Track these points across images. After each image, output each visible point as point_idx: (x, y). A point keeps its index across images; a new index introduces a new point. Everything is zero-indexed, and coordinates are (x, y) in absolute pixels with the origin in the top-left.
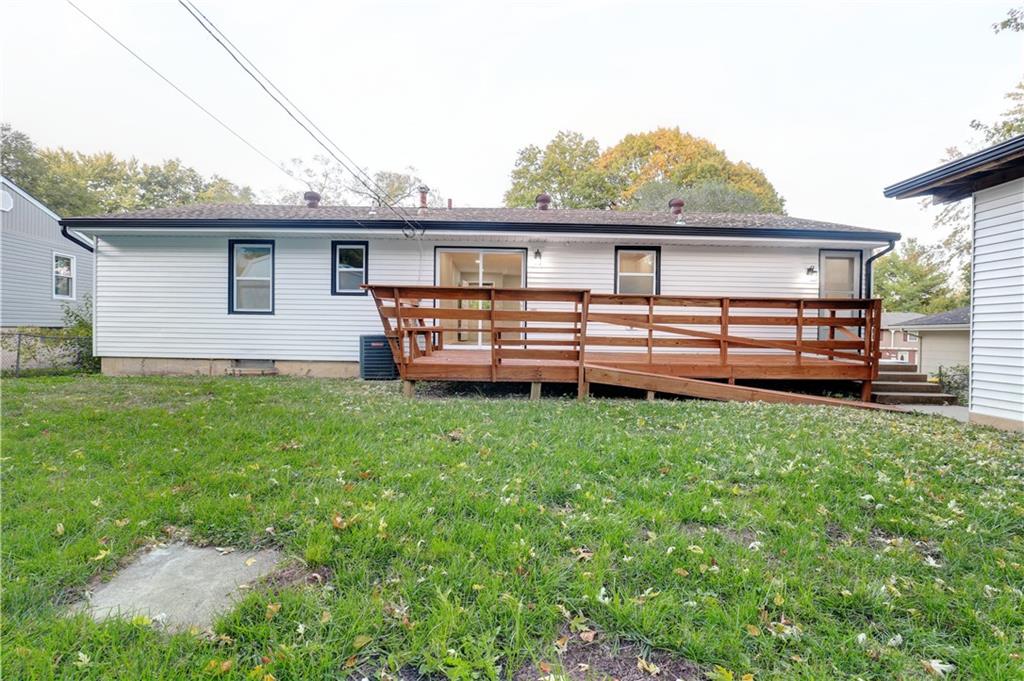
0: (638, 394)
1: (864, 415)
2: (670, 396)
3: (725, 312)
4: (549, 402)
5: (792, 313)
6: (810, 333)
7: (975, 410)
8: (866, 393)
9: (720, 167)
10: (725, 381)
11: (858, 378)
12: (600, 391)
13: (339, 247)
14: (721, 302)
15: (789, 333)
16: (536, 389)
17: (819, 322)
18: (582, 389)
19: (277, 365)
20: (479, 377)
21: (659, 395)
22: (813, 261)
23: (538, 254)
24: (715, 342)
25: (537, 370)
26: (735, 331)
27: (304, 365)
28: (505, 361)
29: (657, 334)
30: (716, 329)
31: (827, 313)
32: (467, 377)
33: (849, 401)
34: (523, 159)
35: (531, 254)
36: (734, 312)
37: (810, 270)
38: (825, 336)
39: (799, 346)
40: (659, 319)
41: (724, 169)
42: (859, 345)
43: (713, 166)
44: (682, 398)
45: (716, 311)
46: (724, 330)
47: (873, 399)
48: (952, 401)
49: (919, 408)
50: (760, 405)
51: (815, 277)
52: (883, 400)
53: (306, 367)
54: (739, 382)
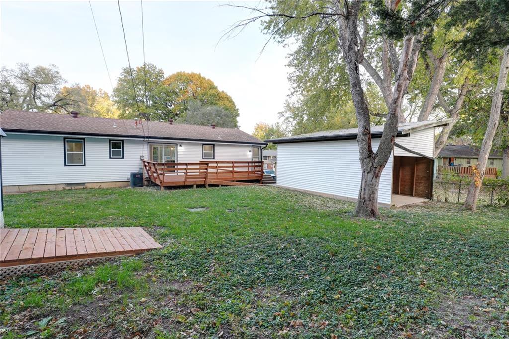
0: (218, 186)
1: (260, 187)
2: (224, 186)
3: (233, 165)
4: (198, 189)
5: (247, 164)
6: (250, 169)
7: (277, 184)
8: (261, 182)
9: (216, 94)
10: (233, 181)
11: (260, 179)
12: (210, 185)
13: (112, 142)
14: (232, 162)
15: (246, 169)
16: (195, 186)
17: (252, 166)
18: (207, 186)
19: (86, 184)
20: (182, 184)
21: (222, 186)
22: (250, 149)
23: (181, 146)
24: (231, 172)
25: (195, 181)
26: (236, 169)
27: (98, 184)
28: (188, 180)
29: (219, 171)
30: (231, 169)
31: (253, 164)
32: (178, 184)
33: (258, 184)
34: (125, 72)
35: (179, 146)
36: (235, 165)
37: (250, 151)
38: (253, 170)
39: (248, 172)
40: (219, 167)
41: (218, 95)
42: (260, 171)
43: (214, 93)
44: (227, 186)
45: (231, 165)
46: (233, 169)
47: (262, 183)
48: (274, 183)
49: (268, 185)
50: (242, 186)
51: (251, 153)
52: (264, 183)
53: (99, 184)
54: (237, 181)
